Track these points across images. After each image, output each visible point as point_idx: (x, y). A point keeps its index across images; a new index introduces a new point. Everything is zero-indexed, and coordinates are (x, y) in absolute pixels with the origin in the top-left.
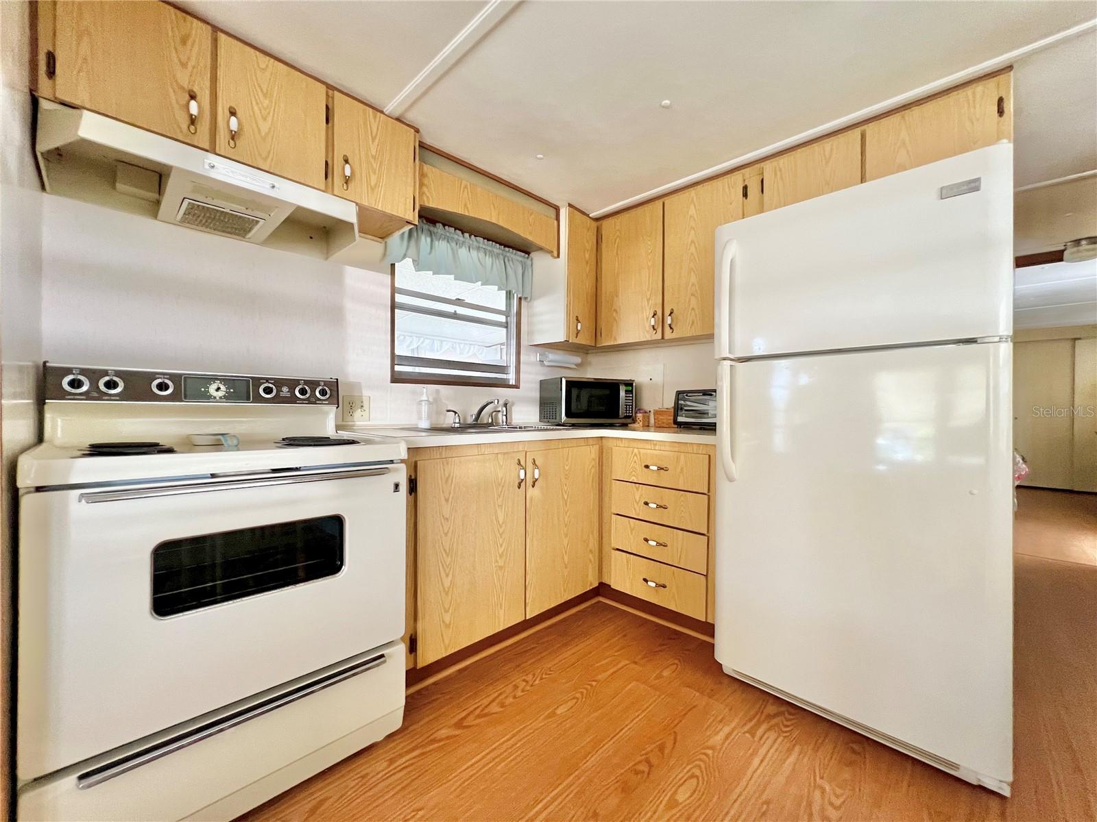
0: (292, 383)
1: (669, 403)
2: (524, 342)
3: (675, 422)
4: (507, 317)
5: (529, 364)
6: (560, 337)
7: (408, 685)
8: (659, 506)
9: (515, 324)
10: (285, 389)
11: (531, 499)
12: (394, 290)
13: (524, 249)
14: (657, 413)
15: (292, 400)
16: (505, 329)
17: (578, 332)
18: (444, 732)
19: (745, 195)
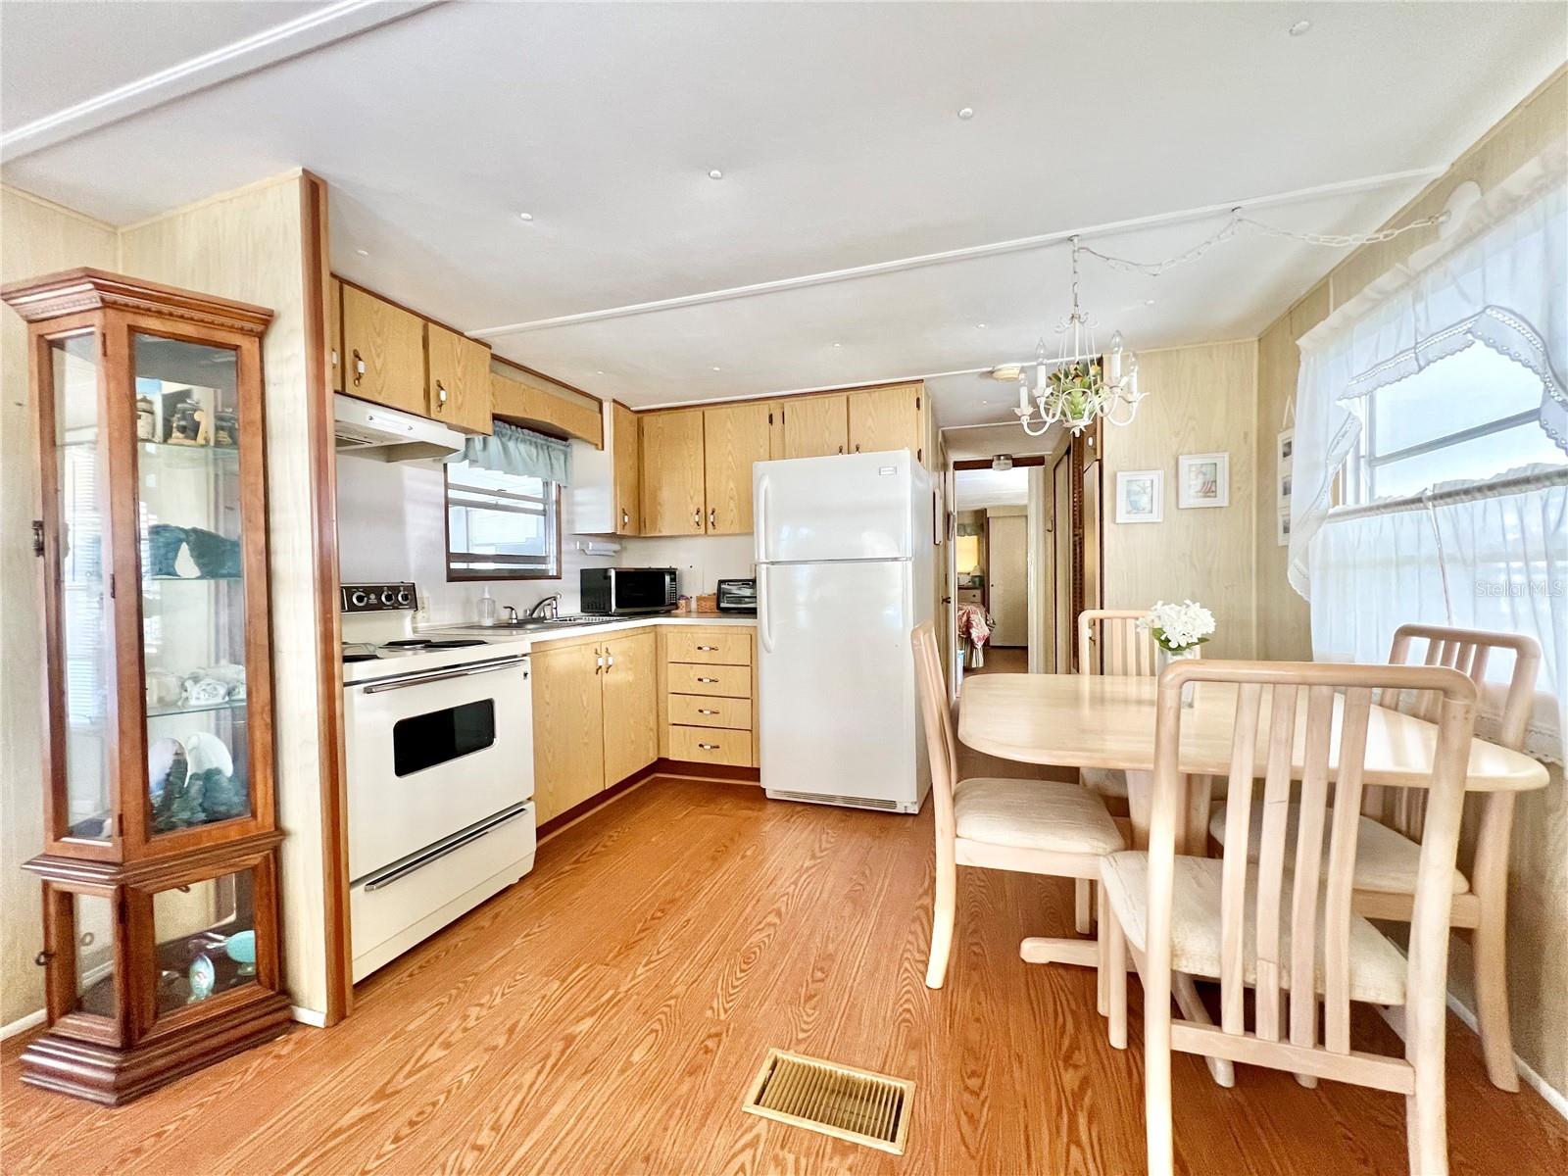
0: (377, 590)
1: (711, 589)
2: (564, 532)
3: (718, 607)
4: (545, 504)
5: (570, 553)
6: (608, 528)
7: (539, 838)
8: (711, 681)
9: (554, 511)
10: (373, 596)
11: (606, 685)
12: (447, 486)
13: (563, 437)
14: (699, 599)
15: (379, 606)
16: (543, 517)
17: (625, 524)
18: (567, 868)
19: (771, 421)
